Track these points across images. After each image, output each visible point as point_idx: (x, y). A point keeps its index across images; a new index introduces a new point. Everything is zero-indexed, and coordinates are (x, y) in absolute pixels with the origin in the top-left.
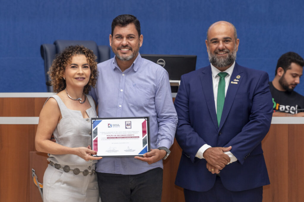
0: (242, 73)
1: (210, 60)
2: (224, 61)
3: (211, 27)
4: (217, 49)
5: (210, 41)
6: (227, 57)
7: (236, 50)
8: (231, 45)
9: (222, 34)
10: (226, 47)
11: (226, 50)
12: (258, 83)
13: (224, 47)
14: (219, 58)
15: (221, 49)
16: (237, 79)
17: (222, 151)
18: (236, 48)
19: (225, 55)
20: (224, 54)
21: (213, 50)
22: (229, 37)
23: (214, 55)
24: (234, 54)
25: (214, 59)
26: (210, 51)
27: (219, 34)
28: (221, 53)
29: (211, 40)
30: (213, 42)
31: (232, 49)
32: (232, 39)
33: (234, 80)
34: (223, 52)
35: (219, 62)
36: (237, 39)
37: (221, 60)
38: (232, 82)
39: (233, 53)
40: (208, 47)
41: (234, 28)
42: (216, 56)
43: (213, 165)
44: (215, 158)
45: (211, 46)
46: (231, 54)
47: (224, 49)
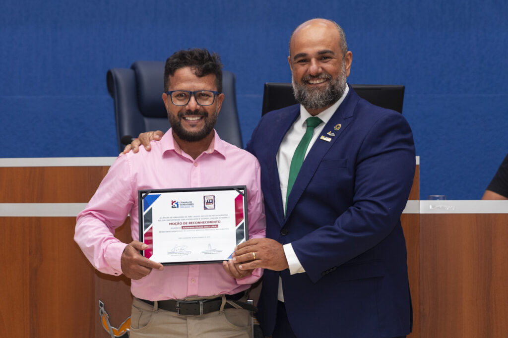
2: (321, 96)
4: (307, 74)
5: (293, 60)
6: (327, 88)
7: (345, 73)
8: (335, 64)
9: (314, 44)
10: (323, 69)
11: (323, 76)
13: (320, 70)
15: (315, 75)
18: (346, 70)
19: (323, 85)
20: (320, 83)
21: (300, 77)
22: (330, 49)
23: (302, 86)
25: (303, 93)
26: (294, 76)
27: (310, 45)
28: (315, 82)
29: (296, 58)
30: (300, 61)
32: (336, 54)
33: (328, 134)
34: (319, 79)
35: (311, 99)
36: (346, 52)
37: (315, 96)
38: (322, 137)
39: (338, 80)
42: (305, 88)
45: (296, 69)
46: (334, 82)
47: (321, 74)
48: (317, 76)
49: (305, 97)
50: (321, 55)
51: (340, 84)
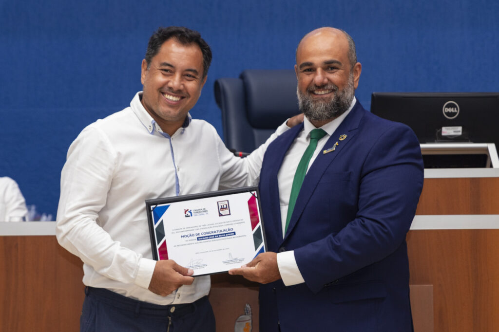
0: (356, 129)
2: (326, 108)
5: (299, 69)
6: (332, 100)
7: (353, 85)
8: (341, 75)
9: (321, 54)
10: (329, 79)
11: (329, 87)
14: (315, 102)
15: (320, 85)
18: (353, 82)
19: (328, 96)
20: (325, 94)
21: (305, 87)
22: (337, 59)
23: (307, 96)
24: (346, 94)
25: (307, 104)
26: (299, 87)
27: (316, 54)
28: (320, 93)
29: (301, 66)
30: (305, 71)
31: (343, 84)
32: (342, 64)
34: (326, 90)
35: (315, 110)
36: (355, 64)
37: (319, 108)
38: (324, 151)
39: (344, 92)
41: (349, 42)
42: (311, 98)
45: (301, 79)
46: (340, 93)
47: (326, 85)
48: (322, 86)
49: (309, 108)
50: (327, 65)
51: (346, 96)
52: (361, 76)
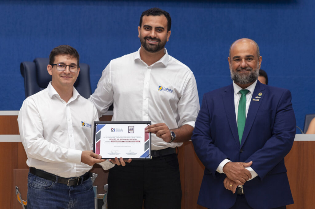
0: (264, 90)
1: (232, 77)
2: (247, 78)
3: (233, 45)
4: (240, 67)
5: (232, 59)
6: (250, 74)
8: (254, 63)
9: (244, 52)
10: (248, 65)
11: (248, 68)
12: (280, 100)
13: (247, 65)
14: (241, 75)
15: (244, 67)
16: (258, 96)
17: (243, 166)
18: (259, 66)
19: (247, 72)
21: (236, 68)
22: (252, 55)
23: (236, 72)
24: (256, 72)
25: (237, 76)
26: (232, 68)
27: (242, 52)
29: (234, 58)
30: (236, 60)
31: (255, 66)
32: (255, 57)
33: (256, 97)
35: (241, 79)
36: (259, 57)
37: (243, 77)
38: (254, 100)
40: (230, 65)
41: (257, 46)
42: (238, 74)
43: (233, 180)
44: (236, 173)
45: (234, 64)
46: (254, 72)
48: (244, 68)
52: (262, 63)
